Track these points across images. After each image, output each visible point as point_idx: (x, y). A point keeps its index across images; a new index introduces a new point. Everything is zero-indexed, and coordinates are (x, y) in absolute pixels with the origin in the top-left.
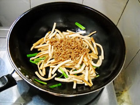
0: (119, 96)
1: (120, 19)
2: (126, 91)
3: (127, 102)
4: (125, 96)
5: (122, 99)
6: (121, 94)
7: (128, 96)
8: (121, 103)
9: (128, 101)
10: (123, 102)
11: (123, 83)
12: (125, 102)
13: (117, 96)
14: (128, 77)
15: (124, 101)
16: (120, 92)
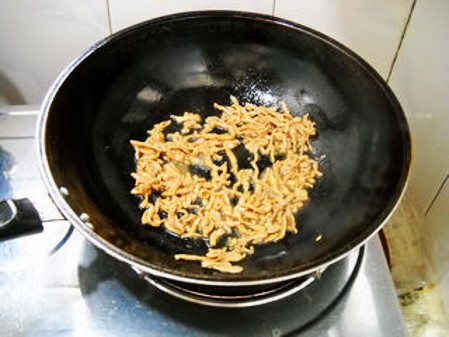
0: (411, 303)
1: (395, 60)
2: (432, 286)
3: (438, 322)
4: (427, 302)
5: (421, 312)
6: (417, 297)
7: (441, 303)
8: (420, 326)
9: (442, 319)
10: (425, 322)
11: (420, 263)
12: (430, 322)
13: (404, 305)
14: (437, 243)
15: (430, 319)
16: (412, 293)
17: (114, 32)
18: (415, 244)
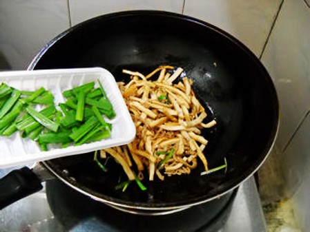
1: (266, 43)
2: (286, 199)
3: (289, 225)
4: (284, 211)
5: (278, 217)
6: (276, 207)
7: (292, 211)
8: (277, 227)
9: (293, 223)
10: (281, 224)
11: (279, 183)
12: (285, 225)
13: (266, 212)
14: (290, 171)
15: (284, 222)
16: (273, 204)
17: (72, 26)
18: (276, 170)
